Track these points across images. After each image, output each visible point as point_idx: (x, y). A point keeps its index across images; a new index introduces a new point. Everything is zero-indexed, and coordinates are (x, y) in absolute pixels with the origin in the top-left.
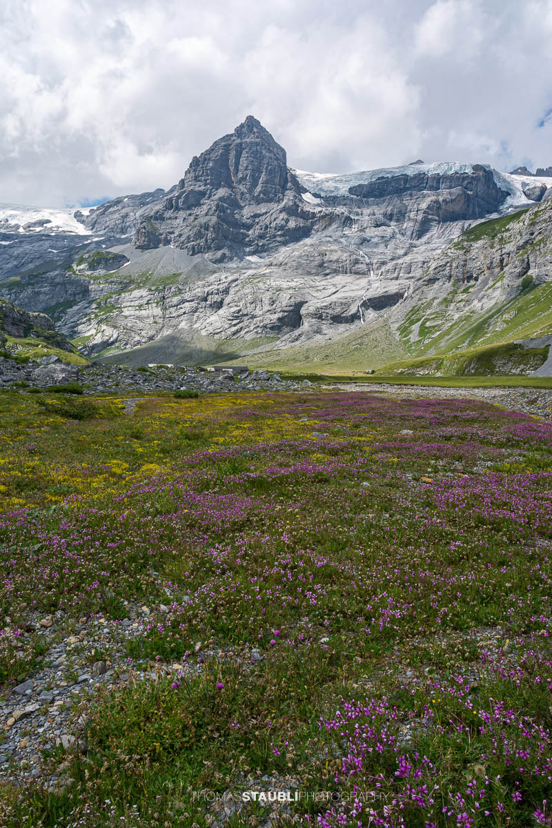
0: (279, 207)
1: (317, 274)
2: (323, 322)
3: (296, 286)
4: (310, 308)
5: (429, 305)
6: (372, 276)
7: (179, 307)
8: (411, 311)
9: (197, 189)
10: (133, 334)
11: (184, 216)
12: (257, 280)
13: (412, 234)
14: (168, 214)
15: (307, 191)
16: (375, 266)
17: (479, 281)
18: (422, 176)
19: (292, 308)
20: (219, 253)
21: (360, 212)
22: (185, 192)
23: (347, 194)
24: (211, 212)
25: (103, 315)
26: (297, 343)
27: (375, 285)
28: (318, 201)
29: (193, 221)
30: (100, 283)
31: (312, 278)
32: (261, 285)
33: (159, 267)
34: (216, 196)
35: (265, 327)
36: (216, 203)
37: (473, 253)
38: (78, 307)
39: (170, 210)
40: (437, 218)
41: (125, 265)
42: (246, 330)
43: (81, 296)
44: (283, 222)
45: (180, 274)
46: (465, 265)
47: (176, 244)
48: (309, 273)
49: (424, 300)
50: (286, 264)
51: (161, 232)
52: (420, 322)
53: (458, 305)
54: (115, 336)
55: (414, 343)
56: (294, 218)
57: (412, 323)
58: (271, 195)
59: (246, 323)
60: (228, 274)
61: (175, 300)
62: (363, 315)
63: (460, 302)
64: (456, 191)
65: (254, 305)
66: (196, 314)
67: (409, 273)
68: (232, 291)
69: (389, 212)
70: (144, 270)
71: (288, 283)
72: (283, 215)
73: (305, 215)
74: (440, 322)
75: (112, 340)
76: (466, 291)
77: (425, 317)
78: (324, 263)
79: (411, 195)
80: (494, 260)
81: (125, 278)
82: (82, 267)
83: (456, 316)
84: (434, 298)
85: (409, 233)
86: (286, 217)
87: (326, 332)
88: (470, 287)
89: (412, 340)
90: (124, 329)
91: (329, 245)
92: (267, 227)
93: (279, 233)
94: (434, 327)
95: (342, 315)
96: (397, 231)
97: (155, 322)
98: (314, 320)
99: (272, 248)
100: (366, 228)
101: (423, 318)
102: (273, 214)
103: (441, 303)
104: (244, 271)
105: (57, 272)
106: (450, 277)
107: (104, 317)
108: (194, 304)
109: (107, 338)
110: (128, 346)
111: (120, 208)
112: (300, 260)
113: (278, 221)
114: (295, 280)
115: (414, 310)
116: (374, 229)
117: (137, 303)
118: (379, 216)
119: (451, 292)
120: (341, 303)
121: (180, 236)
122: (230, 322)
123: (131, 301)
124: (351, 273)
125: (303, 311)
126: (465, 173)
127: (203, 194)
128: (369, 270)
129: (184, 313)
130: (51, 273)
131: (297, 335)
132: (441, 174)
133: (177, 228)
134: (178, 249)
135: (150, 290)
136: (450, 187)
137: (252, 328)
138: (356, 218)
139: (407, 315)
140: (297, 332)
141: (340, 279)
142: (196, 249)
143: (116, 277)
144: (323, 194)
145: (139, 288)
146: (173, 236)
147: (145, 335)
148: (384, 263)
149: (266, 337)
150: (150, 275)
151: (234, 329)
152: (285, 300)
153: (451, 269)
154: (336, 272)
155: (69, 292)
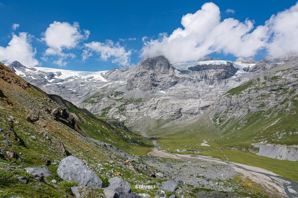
0: (168, 76)
1: (184, 99)
2: (188, 115)
3: (178, 103)
4: (184, 111)
5: (221, 113)
6: (200, 99)
7: (143, 109)
8: (215, 114)
9: (144, 71)
10: (131, 118)
11: (140, 79)
12: (166, 101)
13: (210, 83)
14: (136, 79)
15: (175, 69)
16: (201, 96)
17: (235, 107)
18: (211, 65)
19: (178, 110)
20: (152, 91)
21: (193, 76)
22: (140, 72)
23: (188, 70)
24: (149, 78)
25: (121, 112)
26: (181, 122)
27: (202, 102)
28: (179, 72)
29: (143, 81)
30: (119, 102)
31: (183, 100)
32: (167, 102)
33: (135, 96)
34: (150, 73)
35: (170, 116)
36: (150, 75)
37: (233, 99)
38: (113, 109)
39: (136, 77)
40: (217, 79)
41: (124, 95)
42: (164, 117)
43: (113, 105)
44: (170, 80)
45: (142, 98)
46: (231, 102)
47: (139, 88)
48: (181, 99)
49: (219, 111)
50: (174, 96)
51: (134, 85)
52: (219, 118)
53: (230, 114)
54: (125, 118)
55: (218, 125)
56: (173, 78)
57: (217, 118)
58: (166, 72)
59: (164, 114)
60: (156, 98)
61: (142, 107)
62: (200, 112)
63: (230, 113)
64: (222, 70)
65: (166, 109)
66: (148, 111)
67: (211, 98)
68: (159, 104)
69: (202, 76)
70: (131, 97)
71: (176, 102)
72: (170, 78)
73: (176, 78)
74: (225, 119)
75: (124, 120)
76: (231, 109)
77: (220, 116)
78: (185, 95)
79: (208, 71)
80: (239, 102)
81: (126, 100)
82: (112, 96)
83: (229, 117)
84: (222, 111)
85: (209, 83)
86: (171, 79)
87: (189, 118)
88: (232, 108)
89: (217, 124)
90: (128, 116)
91: (186, 89)
92: (165, 82)
93: (169, 83)
94: (223, 120)
95: (194, 113)
96: (205, 82)
97: (137, 114)
98: (185, 114)
99: (167, 88)
100: (196, 82)
101: (220, 117)
102: (167, 78)
103: (224, 113)
104: (161, 97)
105: (105, 98)
106: (226, 105)
107: (121, 113)
108: (147, 108)
109: (123, 119)
110: (130, 122)
111: (115, 73)
112: (178, 94)
113: (168, 80)
114: (178, 101)
115: (216, 114)
116: (198, 82)
117: (130, 108)
118: (199, 77)
119: (227, 110)
120: (193, 109)
121: (140, 86)
122: (159, 114)
123: (129, 107)
124: (194, 98)
125: (182, 111)
126: (224, 64)
127: (146, 72)
128: (199, 97)
129: (145, 111)
130: (103, 98)
131: (181, 119)
132: (217, 64)
133: (138, 83)
134: (140, 90)
135: (134, 104)
136: (220, 69)
137: (166, 116)
138: (192, 78)
139: (215, 115)
140: (181, 118)
141: (190, 100)
142: (145, 90)
143: (123, 100)
144: (180, 70)
145: (131, 103)
146: (137, 86)
147: (134, 118)
148: (203, 95)
149: (171, 119)
150: (133, 99)
151: (161, 116)
152: (176, 108)
153: (226, 103)
154: (189, 98)
155: (109, 104)
